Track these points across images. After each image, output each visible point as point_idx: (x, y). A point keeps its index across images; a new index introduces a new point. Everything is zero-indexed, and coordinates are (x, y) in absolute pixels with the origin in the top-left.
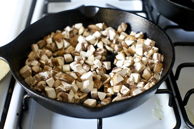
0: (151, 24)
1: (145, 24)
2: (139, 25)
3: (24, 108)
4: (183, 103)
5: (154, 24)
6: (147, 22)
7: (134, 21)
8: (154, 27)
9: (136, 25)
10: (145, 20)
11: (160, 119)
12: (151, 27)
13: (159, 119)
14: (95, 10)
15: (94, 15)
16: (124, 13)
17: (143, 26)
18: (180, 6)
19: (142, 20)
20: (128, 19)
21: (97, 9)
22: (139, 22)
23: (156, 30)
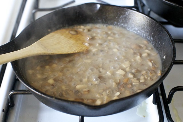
0: (152, 21)
1: (146, 21)
2: (140, 22)
3: (10, 104)
4: (168, 101)
5: (155, 22)
6: (148, 19)
7: (135, 18)
8: (156, 24)
9: (138, 22)
10: (146, 17)
11: (145, 117)
12: (153, 24)
13: (143, 117)
14: (96, 7)
15: (96, 11)
16: (125, 9)
17: (145, 24)
18: (168, 2)
19: (144, 18)
20: (130, 16)
21: (99, 6)
22: (140, 19)
23: (157, 27)
